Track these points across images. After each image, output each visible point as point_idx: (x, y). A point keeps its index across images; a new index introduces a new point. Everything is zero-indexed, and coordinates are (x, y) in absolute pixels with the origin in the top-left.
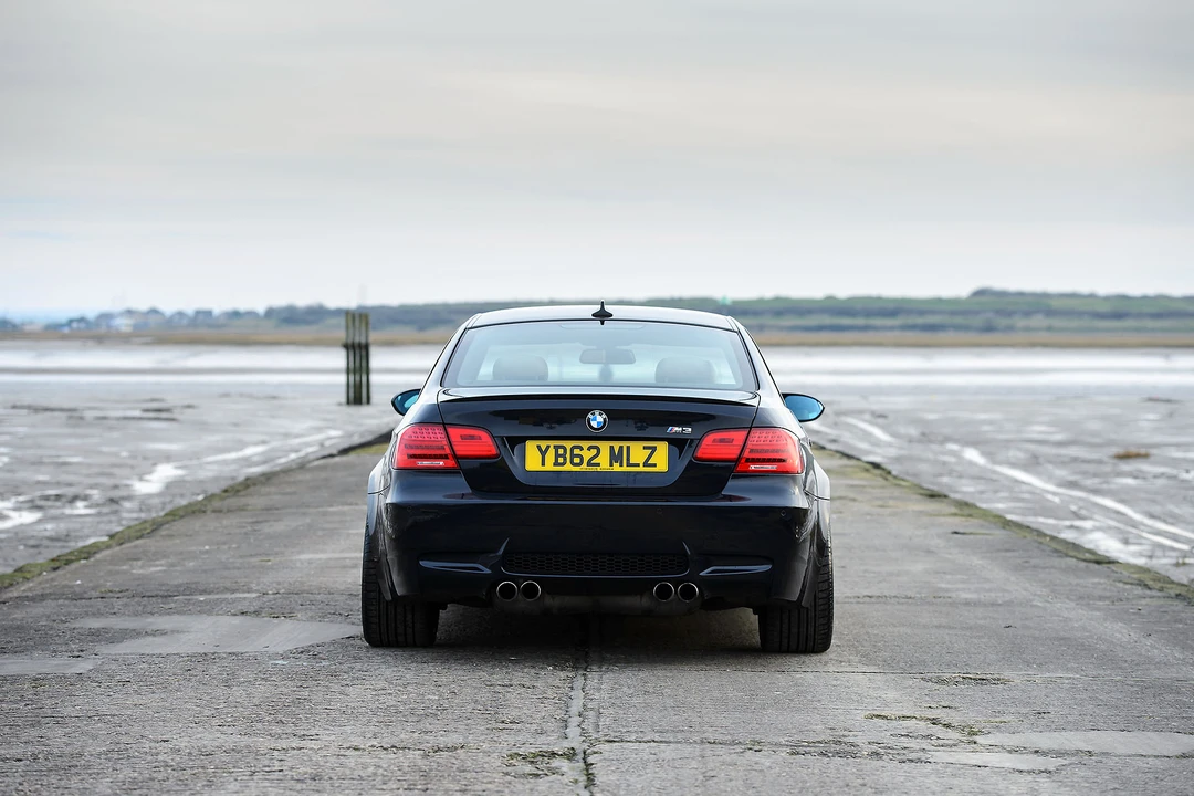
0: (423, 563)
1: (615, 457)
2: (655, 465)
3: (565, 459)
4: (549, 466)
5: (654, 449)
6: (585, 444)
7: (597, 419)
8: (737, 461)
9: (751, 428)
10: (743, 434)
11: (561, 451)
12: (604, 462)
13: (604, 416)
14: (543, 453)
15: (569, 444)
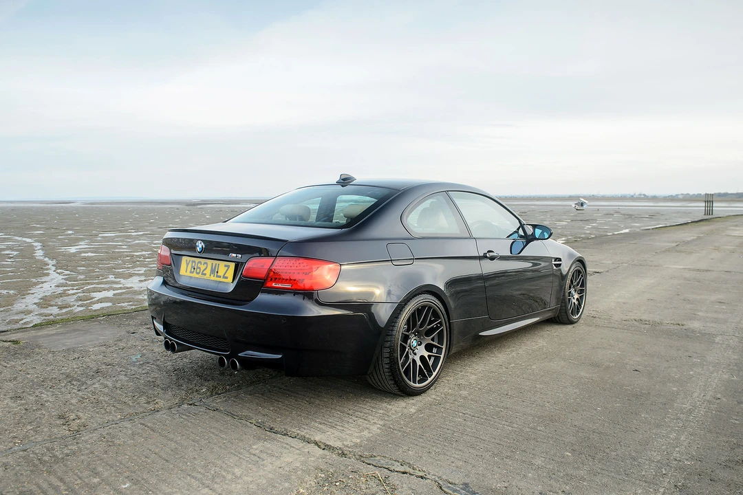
0: (155, 322)
1: (212, 271)
2: (227, 278)
3: (194, 269)
4: (188, 274)
5: (228, 267)
6: (202, 261)
7: (200, 245)
8: (265, 280)
9: (276, 256)
10: (271, 260)
11: (194, 265)
12: (208, 274)
13: (202, 244)
14: (187, 265)
15: (197, 260)
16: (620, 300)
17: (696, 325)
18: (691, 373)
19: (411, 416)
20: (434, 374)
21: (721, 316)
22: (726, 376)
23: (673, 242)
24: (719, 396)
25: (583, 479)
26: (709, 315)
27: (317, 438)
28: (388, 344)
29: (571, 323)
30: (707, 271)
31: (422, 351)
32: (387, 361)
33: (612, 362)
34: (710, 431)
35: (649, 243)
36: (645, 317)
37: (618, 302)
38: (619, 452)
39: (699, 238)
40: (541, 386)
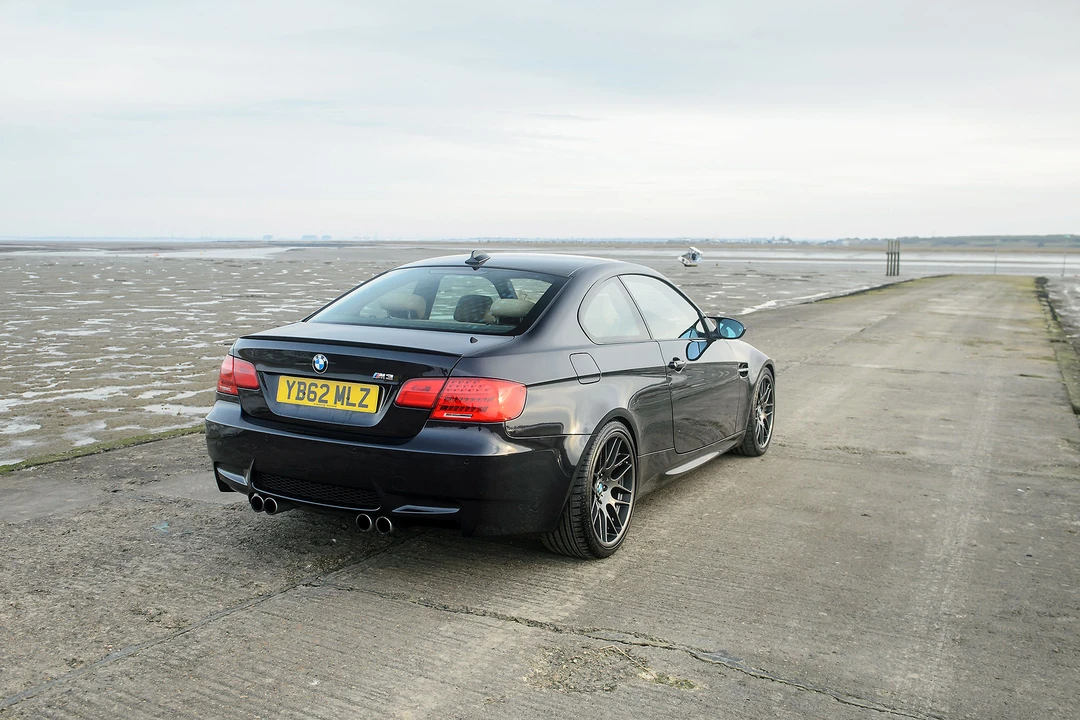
0: (220, 471)
1: (339, 397)
2: (366, 406)
3: (304, 394)
4: (293, 400)
5: (368, 391)
6: (320, 382)
7: (320, 362)
8: (432, 409)
9: (448, 377)
10: (441, 381)
11: (302, 387)
12: (331, 402)
13: (325, 359)
14: (290, 388)
15: (308, 381)
16: (809, 419)
17: (921, 453)
18: (934, 516)
19: (613, 582)
20: (623, 528)
21: (950, 439)
22: (977, 518)
23: (854, 325)
24: (974, 542)
25: (849, 638)
26: (935, 438)
27: (514, 614)
28: (578, 490)
29: (758, 454)
30: (915, 372)
31: (607, 499)
32: (577, 512)
33: (830, 505)
34: (974, 582)
35: (819, 327)
36: (851, 443)
37: (807, 423)
38: (880, 610)
39: (890, 318)
40: (756, 539)
